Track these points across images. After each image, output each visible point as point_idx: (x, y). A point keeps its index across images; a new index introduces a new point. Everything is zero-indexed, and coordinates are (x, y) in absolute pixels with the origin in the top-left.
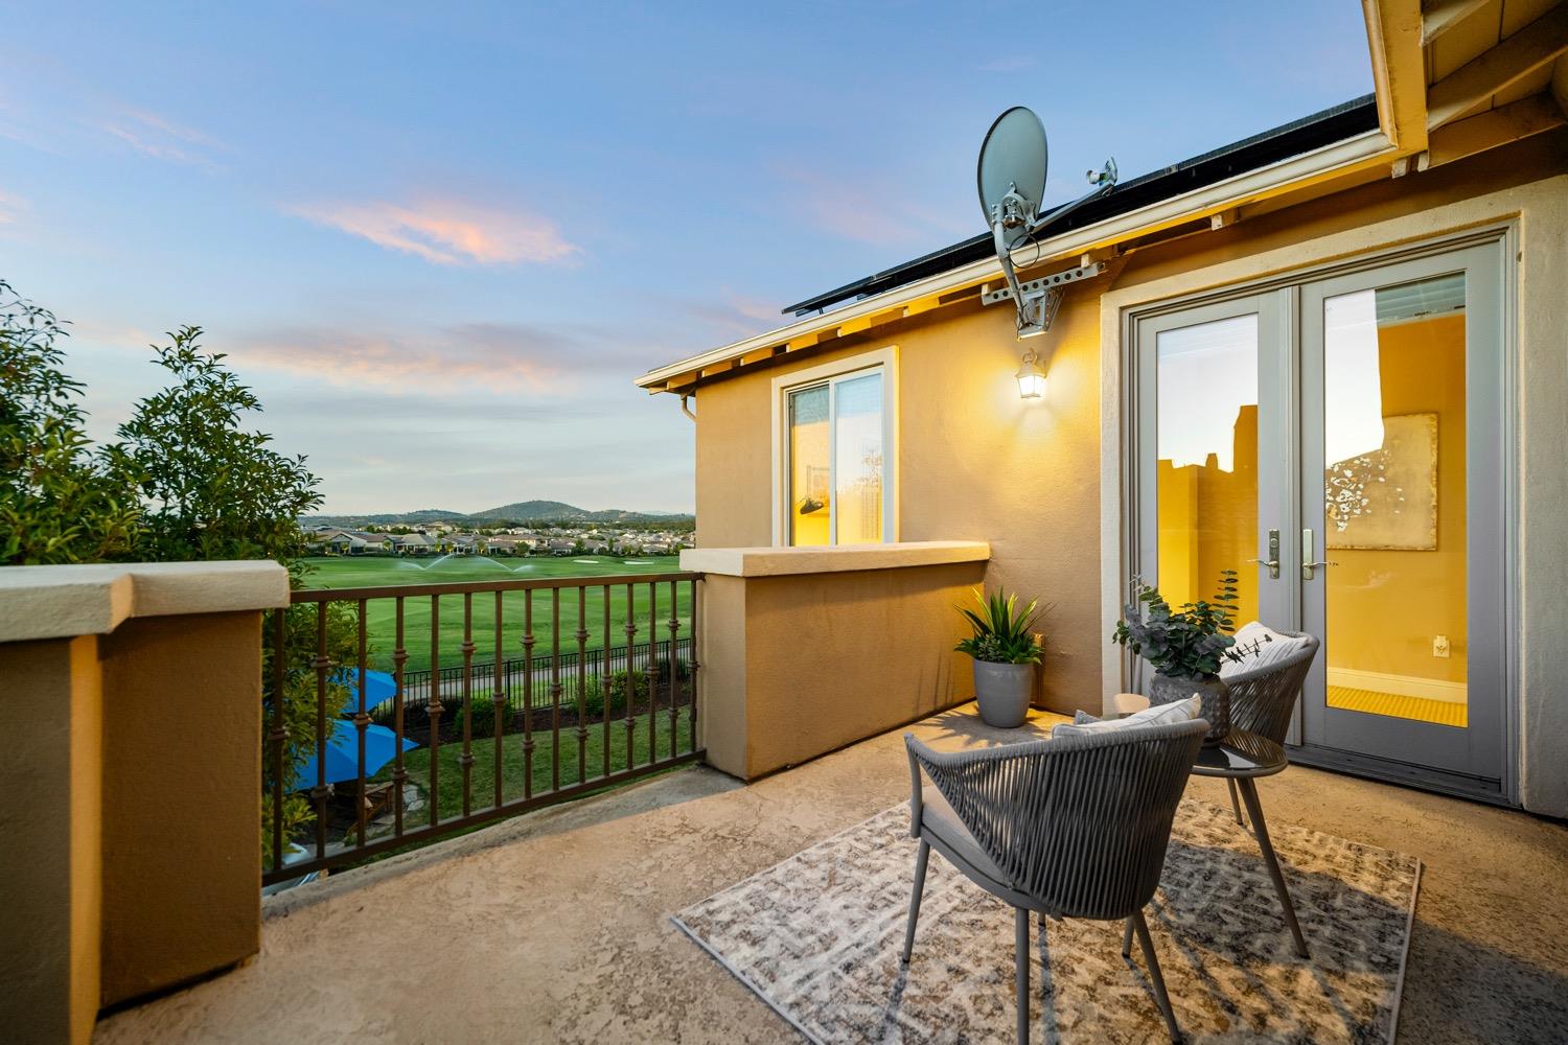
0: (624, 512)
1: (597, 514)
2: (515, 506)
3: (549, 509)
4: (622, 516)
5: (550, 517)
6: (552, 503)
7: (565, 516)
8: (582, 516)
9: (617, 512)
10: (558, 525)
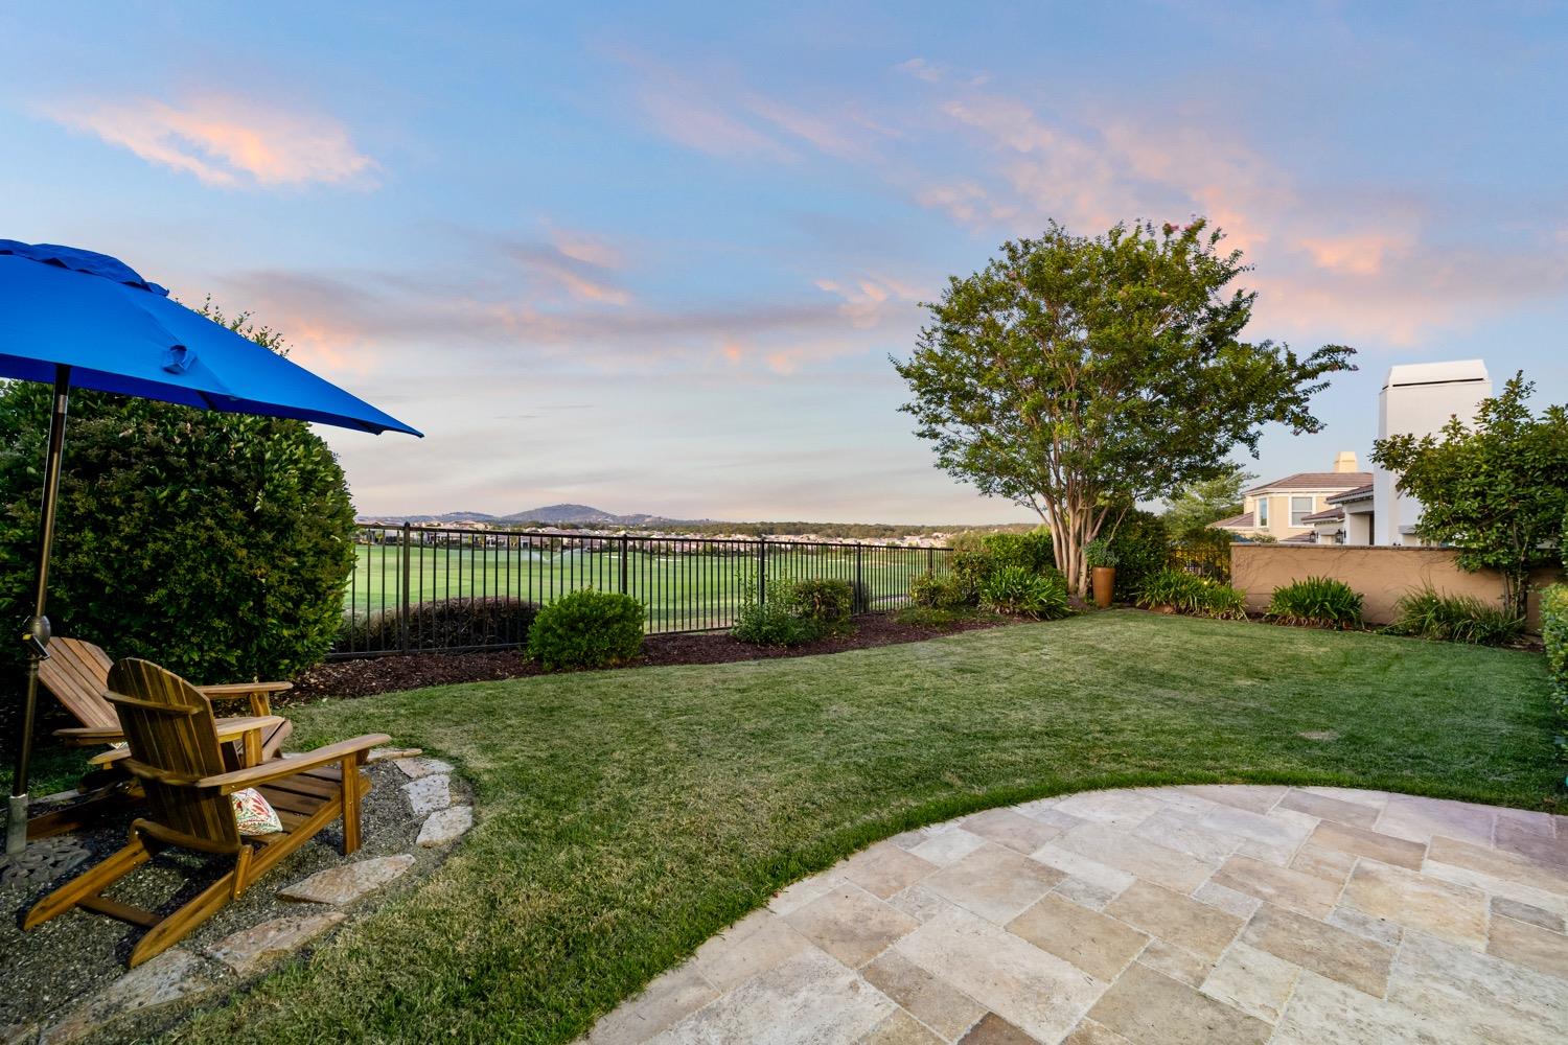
0: (649, 516)
1: (624, 518)
2: (545, 509)
3: (578, 513)
4: (648, 520)
5: (578, 520)
6: (580, 506)
7: (593, 519)
8: (610, 520)
9: (642, 517)
10: (587, 526)
